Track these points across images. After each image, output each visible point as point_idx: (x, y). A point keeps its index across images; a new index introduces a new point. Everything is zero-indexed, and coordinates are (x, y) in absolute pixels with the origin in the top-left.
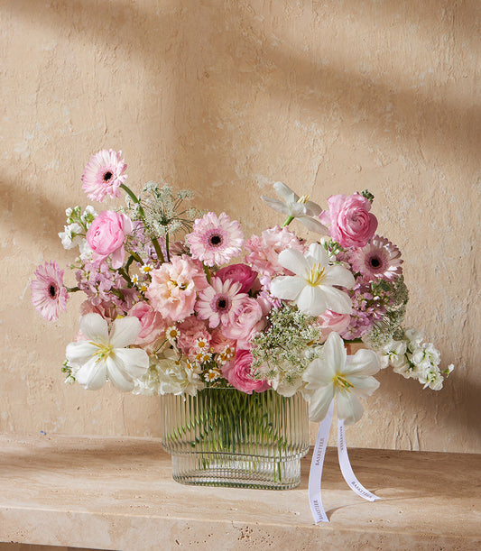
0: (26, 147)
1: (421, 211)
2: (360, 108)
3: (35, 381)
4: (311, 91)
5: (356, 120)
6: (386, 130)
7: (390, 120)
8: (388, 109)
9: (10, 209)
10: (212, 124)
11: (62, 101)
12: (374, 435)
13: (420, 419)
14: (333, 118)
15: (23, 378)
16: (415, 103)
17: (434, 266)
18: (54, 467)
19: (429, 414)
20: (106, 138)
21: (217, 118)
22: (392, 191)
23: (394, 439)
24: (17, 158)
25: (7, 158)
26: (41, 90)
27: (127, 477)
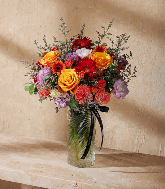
0: (13, 30)
1: (150, 62)
2: (130, 24)
3: (15, 109)
4: (113, 17)
5: (129, 28)
6: (139, 32)
7: (141, 29)
8: (141, 25)
9: (7, 51)
10: (78, 26)
11: (26, 14)
12: (129, 136)
13: (146, 132)
14: (121, 27)
15: (11, 108)
16: (150, 23)
17: (154, 81)
18: (17, 151)
19: (149, 131)
20: (41, 29)
21: (80, 24)
22: (140, 54)
23: (137, 138)
24: (10, 33)
25: (6, 33)
26: (18, 10)
27: (40, 158)
